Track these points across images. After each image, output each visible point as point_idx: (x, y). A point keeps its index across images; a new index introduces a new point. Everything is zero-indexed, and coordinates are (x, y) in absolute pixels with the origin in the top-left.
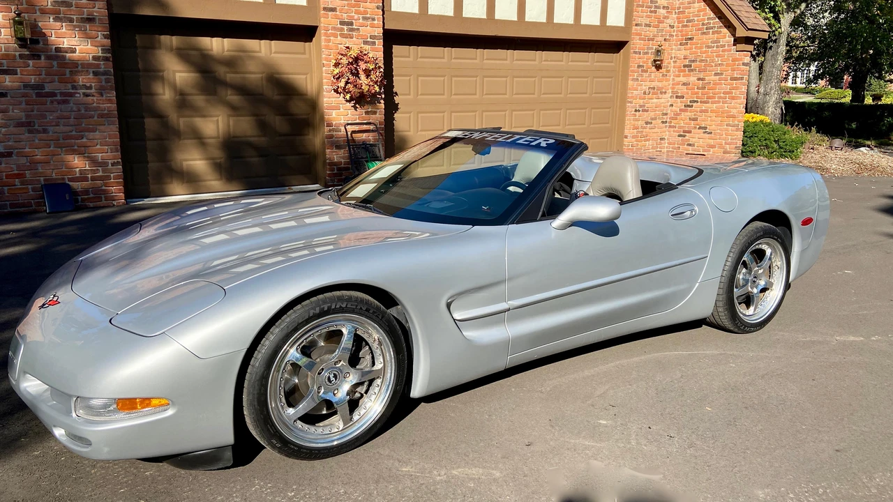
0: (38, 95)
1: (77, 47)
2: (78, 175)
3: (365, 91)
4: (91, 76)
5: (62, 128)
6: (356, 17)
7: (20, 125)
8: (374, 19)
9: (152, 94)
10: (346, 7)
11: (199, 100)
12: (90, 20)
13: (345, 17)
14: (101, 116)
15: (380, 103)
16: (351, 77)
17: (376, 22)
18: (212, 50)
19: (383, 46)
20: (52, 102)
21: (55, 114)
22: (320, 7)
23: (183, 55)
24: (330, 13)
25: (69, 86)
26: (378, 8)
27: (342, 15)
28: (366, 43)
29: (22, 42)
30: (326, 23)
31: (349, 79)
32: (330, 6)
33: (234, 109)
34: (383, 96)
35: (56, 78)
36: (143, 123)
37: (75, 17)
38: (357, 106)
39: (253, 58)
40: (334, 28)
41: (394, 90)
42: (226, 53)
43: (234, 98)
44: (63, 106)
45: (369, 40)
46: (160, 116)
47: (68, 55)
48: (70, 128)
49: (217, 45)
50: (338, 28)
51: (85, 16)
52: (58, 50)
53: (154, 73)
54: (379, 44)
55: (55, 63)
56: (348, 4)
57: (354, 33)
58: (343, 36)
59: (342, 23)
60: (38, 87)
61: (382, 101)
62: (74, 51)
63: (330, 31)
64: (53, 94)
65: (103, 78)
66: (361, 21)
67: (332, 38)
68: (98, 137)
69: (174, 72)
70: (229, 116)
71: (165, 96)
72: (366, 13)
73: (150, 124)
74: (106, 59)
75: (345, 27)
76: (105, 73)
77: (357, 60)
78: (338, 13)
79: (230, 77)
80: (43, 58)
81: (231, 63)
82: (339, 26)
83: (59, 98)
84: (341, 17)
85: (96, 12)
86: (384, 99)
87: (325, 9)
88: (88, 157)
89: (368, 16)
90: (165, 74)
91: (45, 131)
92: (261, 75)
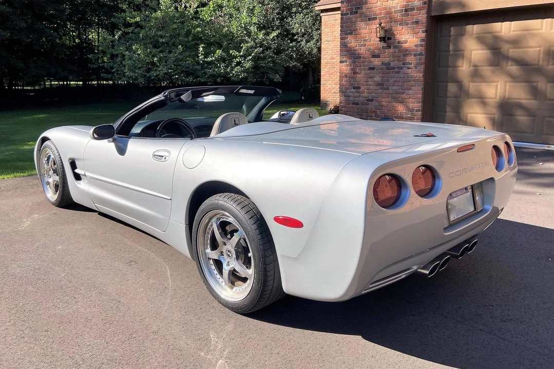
0: (388, 69)
1: (408, 40)
2: (399, 115)
4: (413, 57)
5: (395, 88)
7: (378, 85)
9: (455, 67)
11: (487, 71)
12: (417, 22)
14: (414, 81)
18: (501, 32)
20: (393, 72)
21: (393, 79)
23: (481, 39)
25: (402, 63)
29: (382, 39)
33: (514, 78)
35: (396, 58)
36: (447, 86)
37: (409, 22)
39: (533, 35)
42: (512, 33)
43: (514, 69)
44: (397, 75)
46: (459, 83)
47: (403, 45)
48: (399, 87)
49: (506, 29)
51: (415, 20)
52: (399, 42)
53: (459, 53)
55: (397, 50)
60: (388, 64)
62: (406, 42)
64: (394, 68)
65: (418, 57)
68: (411, 94)
69: (471, 51)
70: (506, 82)
71: (464, 69)
73: (452, 88)
74: (422, 45)
76: (420, 54)
79: (512, 52)
80: (392, 47)
81: (515, 42)
83: (396, 70)
85: (421, 17)
88: (405, 105)
90: (466, 53)
91: (388, 89)
92: (539, 49)
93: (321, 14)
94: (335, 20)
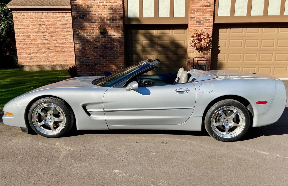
0: (105, 48)
1: (115, 35)
2: (113, 70)
3: (202, 46)
4: (118, 43)
5: (110, 57)
6: (202, 19)
7: (100, 56)
8: (209, 20)
9: (136, 48)
10: (199, 16)
11: (149, 49)
12: (119, 26)
13: (198, 20)
14: (120, 54)
15: (210, 50)
16: (197, 41)
17: (210, 21)
18: (154, 34)
19: (213, 29)
20: (108, 50)
21: (109, 53)
22: (189, 17)
23: (145, 35)
24: (192, 19)
25: (112, 45)
26: (211, 15)
27: (197, 19)
28: (205, 28)
29: (101, 33)
30: (191, 22)
31: (196, 42)
32: (193, 16)
33: (159, 52)
34: (211, 48)
35: (109, 43)
36: (133, 56)
37: (115, 26)
38: (200, 51)
39: (166, 36)
40: (193, 24)
41: (219, 45)
42: (158, 35)
43: (159, 48)
44: (111, 51)
45: (207, 27)
46: (138, 54)
47: (113, 37)
48: (112, 57)
49: (155, 32)
50: (195, 24)
51: (117, 26)
52: (110, 35)
53: (137, 41)
54: (211, 29)
55: (109, 39)
56: (200, 15)
57: (201, 25)
58: (196, 26)
59: (197, 22)
60: (105, 46)
61: (211, 50)
62: (114, 36)
63: (192, 25)
64: (108, 48)
65: (121, 43)
66: (204, 21)
67: (192, 28)
68: (119, 60)
69: (142, 41)
70: (158, 55)
71: (139, 48)
72: (206, 17)
73: (135, 56)
74: (122, 38)
75: (198, 24)
76: (122, 42)
77: (200, 35)
78: (195, 19)
79: (159, 42)
80: (106, 38)
81: (159, 37)
82: (195, 23)
83: (110, 49)
84: (196, 20)
85: (120, 24)
86: (211, 49)
87: (191, 18)
88: (116, 66)
89: (207, 19)
90: (140, 41)
91: (106, 58)
92: (169, 41)
93: (12, 11)
94: (23, 16)
